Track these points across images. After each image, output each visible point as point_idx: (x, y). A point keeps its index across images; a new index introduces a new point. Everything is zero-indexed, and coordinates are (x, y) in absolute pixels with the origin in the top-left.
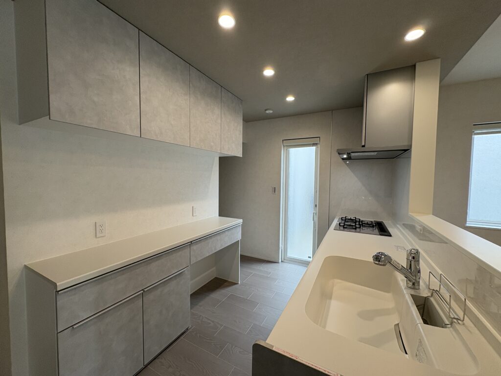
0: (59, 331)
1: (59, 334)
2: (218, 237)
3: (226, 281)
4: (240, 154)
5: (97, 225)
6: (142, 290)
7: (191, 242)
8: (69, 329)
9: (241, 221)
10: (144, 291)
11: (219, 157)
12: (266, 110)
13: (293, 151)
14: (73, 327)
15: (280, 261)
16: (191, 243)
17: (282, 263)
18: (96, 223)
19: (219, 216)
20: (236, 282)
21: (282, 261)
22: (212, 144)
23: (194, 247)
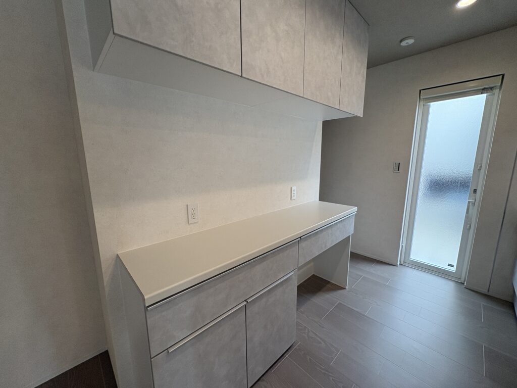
0: (152, 357)
1: (152, 360)
2: (330, 231)
3: (328, 282)
4: (360, 113)
5: (189, 209)
6: (245, 301)
7: (300, 237)
8: (164, 352)
9: (355, 209)
10: (247, 302)
11: (323, 122)
12: (401, 41)
13: (434, 106)
14: (168, 352)
15: (399, 263)
16: (300, 239)
17: (401, 266)
18: (187, 205)
19: (320, 200)
20: (344, 287)
21: (400, 264)
22: (330, 94)
23: (303, 244)
